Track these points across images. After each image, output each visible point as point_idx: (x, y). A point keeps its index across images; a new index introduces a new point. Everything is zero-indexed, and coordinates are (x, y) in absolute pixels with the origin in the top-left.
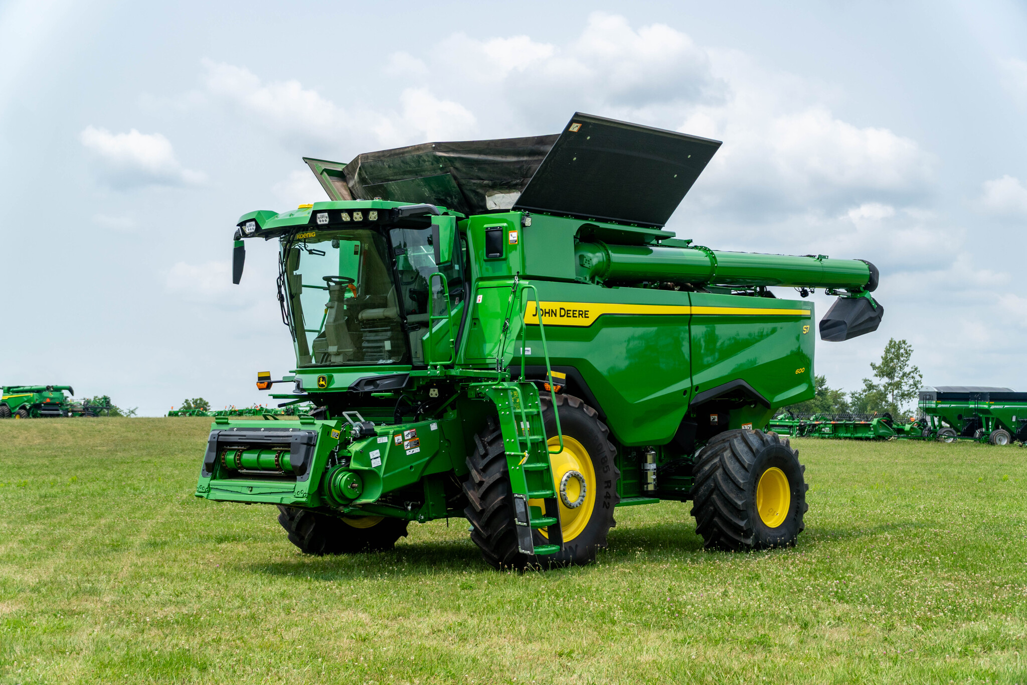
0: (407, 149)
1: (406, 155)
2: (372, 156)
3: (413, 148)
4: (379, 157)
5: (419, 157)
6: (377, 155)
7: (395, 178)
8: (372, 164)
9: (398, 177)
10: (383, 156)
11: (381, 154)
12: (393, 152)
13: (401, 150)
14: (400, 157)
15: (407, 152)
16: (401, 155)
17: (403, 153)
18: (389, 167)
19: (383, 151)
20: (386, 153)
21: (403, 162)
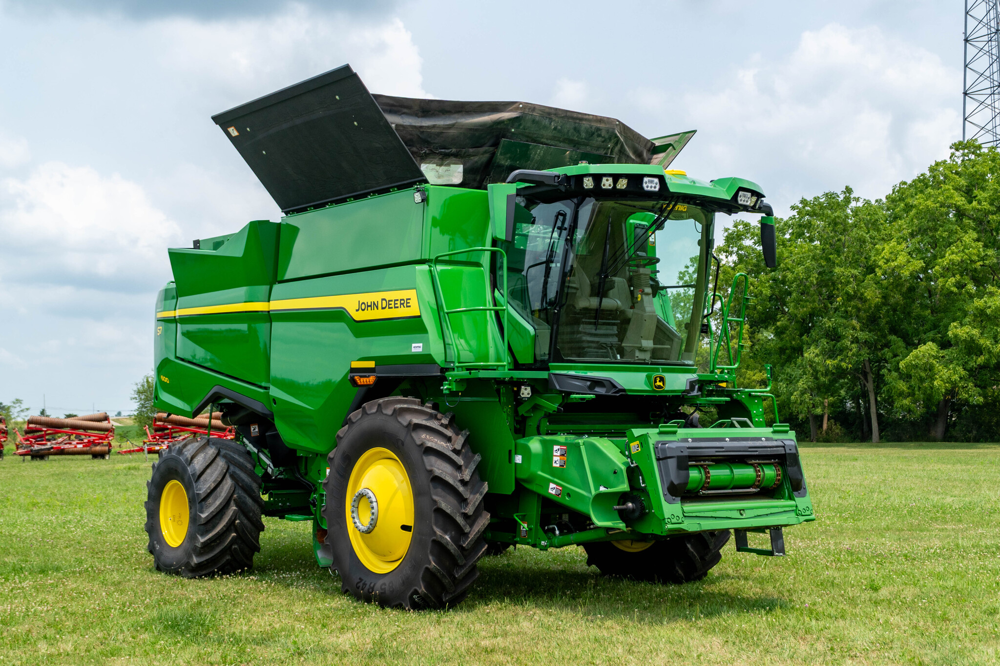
0: (587, 117)
1: (584, 122)
2: (541, 110)
3: (595, 118)
4: (549, 114)
5: (598, 129)
6: (547, 110)
7: (549, 142)
8: (537, 119)
9: (552, 142)
10: (555, 114)
11: (553, 111)
12: (568, 114)
13: (580, 116)
14: (575, 123)
15: (586, 120)
16: (578, 121)
17: (581, 119)
18: (555, 129)
19: (556, 109)
20: (560, 113)
21: (575, 129)
